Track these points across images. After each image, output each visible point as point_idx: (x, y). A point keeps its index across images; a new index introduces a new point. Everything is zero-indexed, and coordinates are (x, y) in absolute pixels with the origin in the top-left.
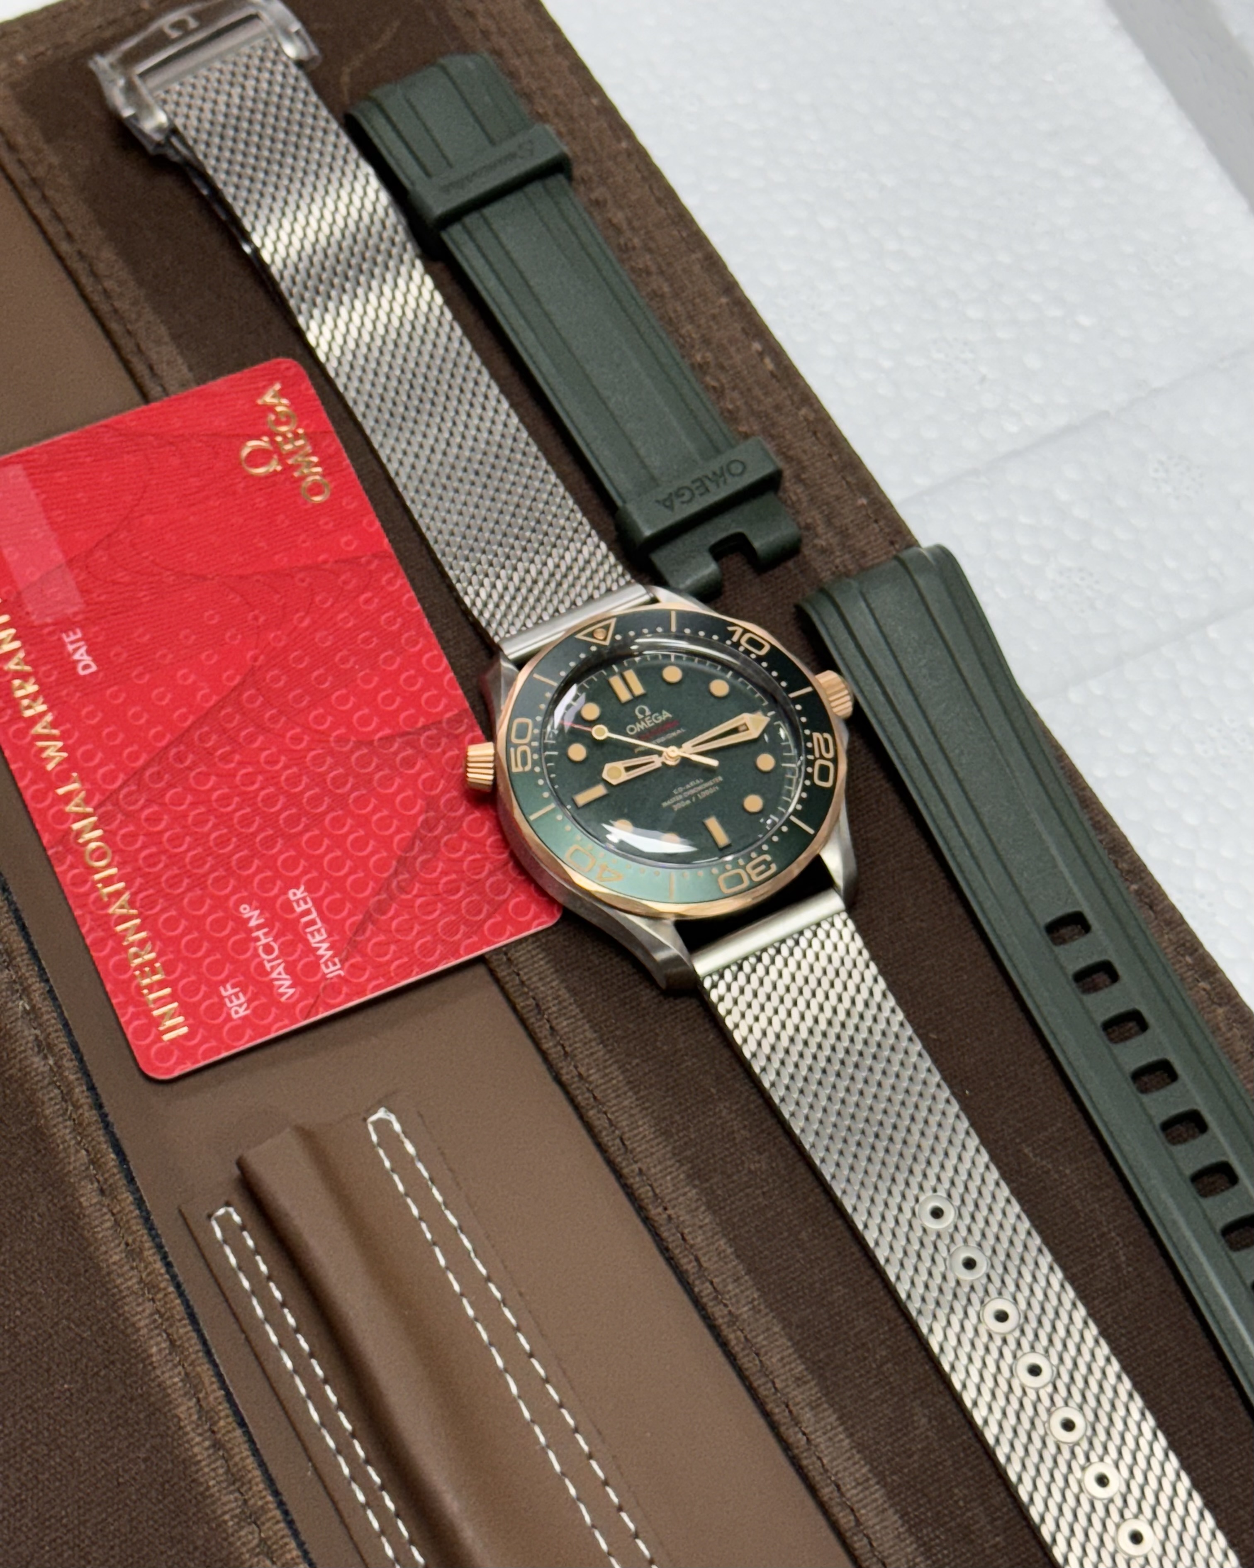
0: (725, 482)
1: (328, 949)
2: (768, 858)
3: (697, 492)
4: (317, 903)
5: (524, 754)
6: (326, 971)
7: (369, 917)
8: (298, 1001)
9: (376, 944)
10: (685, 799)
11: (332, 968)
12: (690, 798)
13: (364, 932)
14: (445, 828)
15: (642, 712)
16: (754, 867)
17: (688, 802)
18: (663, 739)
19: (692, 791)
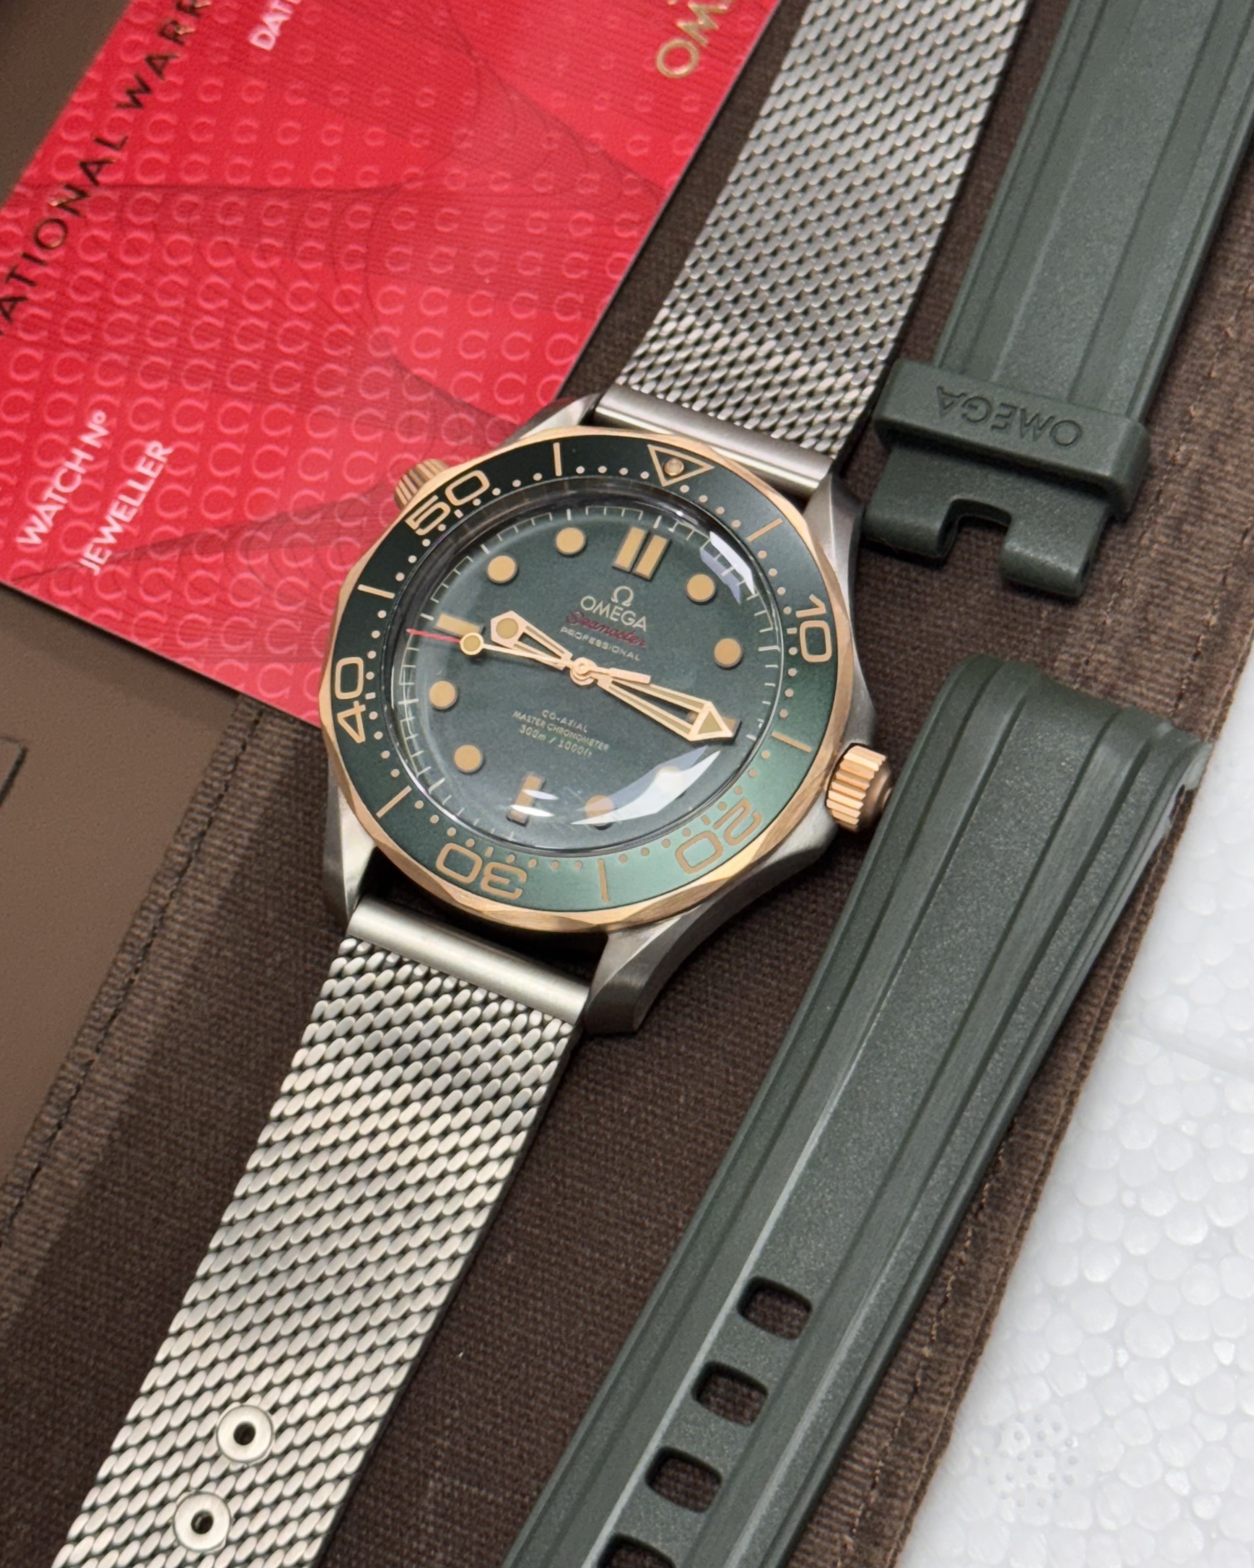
0: (1036, 438)
1: (114, 534)
2: (522, 877)
3: (992, 420)
4: (164, 478)
5: (439, 512)
6: (88, 555)
7: (184, 543)
8: (29, 556)
9: (159, 576)
10: (544, 730)
11: (95, 558)
12: (550, 735)
13: (162, 553)
14: (360, 527)
15: (623, 596)
16: (494, 872)
17: (543, 737)
18: (606, 646)
19: (561, 730)
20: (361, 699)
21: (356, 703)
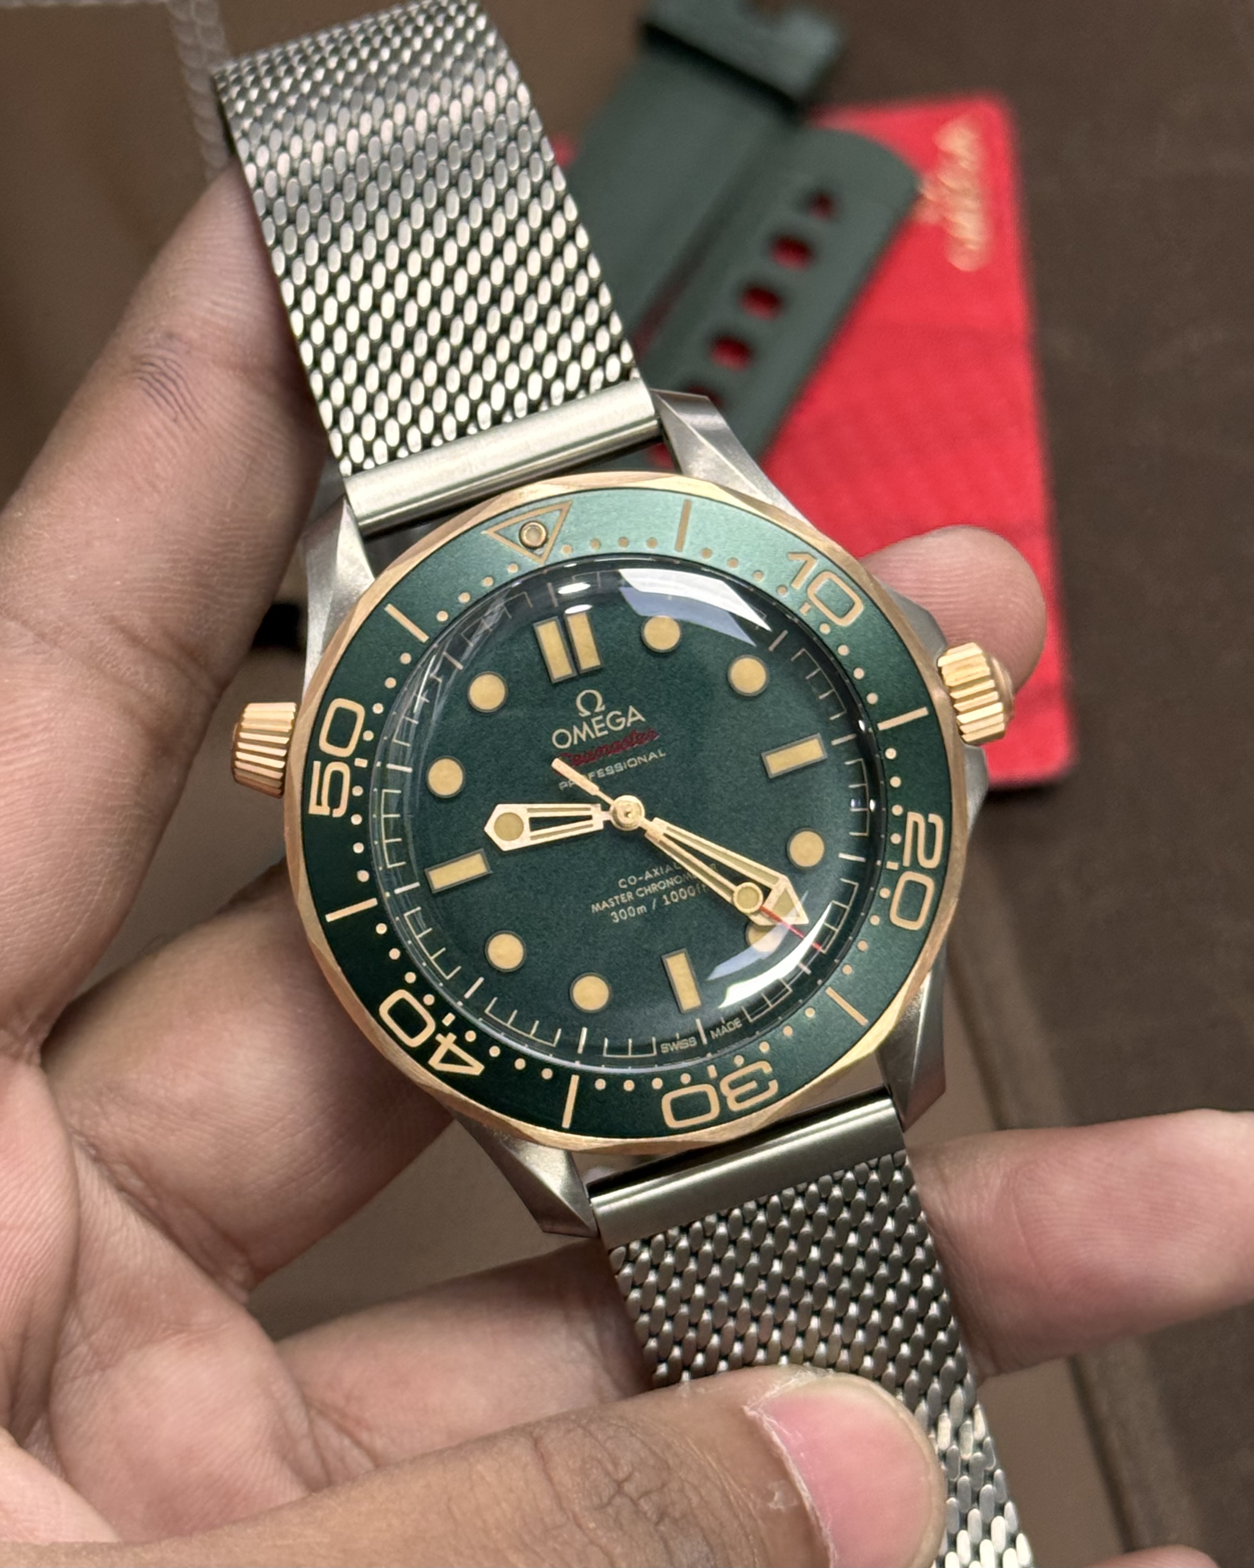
2: (766, 1068)
5: (337, 777)
10: (637, 902)
12: (646, 901)
15: (589, 703)
16: (733, 1085)
17: (642, 909)
18: (619, 767)
19: (654, 888)
20: (441, 1029)
21: (439, 1037)
